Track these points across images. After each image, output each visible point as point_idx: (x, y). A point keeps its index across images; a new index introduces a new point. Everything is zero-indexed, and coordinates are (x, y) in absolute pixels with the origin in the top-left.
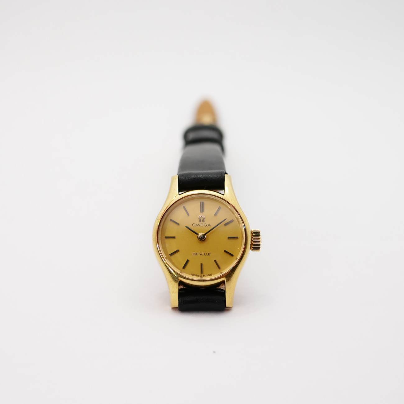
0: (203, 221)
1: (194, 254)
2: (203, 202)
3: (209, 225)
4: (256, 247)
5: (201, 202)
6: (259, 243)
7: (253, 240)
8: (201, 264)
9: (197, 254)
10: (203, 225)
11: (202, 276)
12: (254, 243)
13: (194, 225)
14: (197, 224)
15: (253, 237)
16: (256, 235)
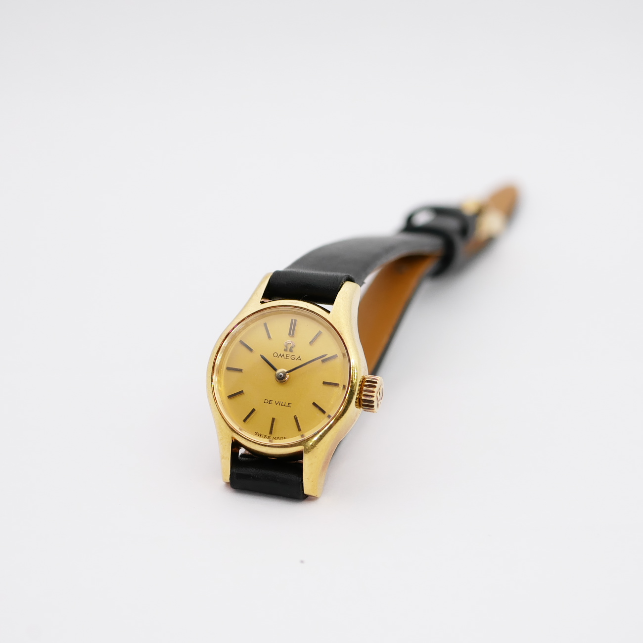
0: (291, 351)
1: (266, 401)
2: (296, 320)
3: (299, 358)
4: (367, 404)
5: (292, 320)
6: (371, 399)
7: (364, 393)
8: (273, 418)
9: (270, 402)
10: (290, 358)
11: (271, 438)
12: (363, 398)
13: (276, 355)
14: (280, 355)
15: (365, 388)
16: (370, 386)
